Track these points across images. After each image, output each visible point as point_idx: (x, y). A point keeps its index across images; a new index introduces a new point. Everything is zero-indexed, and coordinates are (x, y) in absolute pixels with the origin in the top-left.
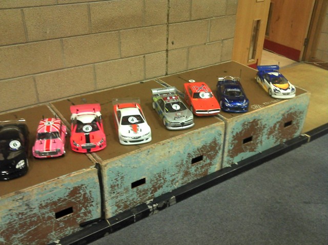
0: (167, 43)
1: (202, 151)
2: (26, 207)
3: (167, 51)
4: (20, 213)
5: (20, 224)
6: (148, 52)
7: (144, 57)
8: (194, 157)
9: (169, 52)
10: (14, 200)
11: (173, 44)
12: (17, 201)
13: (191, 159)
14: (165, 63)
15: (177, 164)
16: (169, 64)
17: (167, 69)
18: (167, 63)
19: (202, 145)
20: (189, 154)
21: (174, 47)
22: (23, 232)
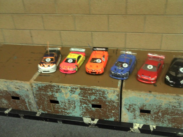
2: (178, 105)
4: (174, 106)
5: (171, 111)
10: (174, 98)
12: (176, 99)
22: (171, 116)
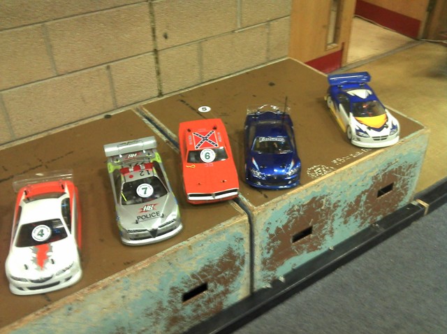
0: (154, 36)
1: (203, 276)
3: (156, 51)
6: (115, 59)
7: (108, 68)
8: (186, 290)
9: (160, 53)
11: (166, 37)
13: (180, 295)
14: (154, 74)
15: (148, 312)
16: (162, 75)
17: (160, 85)
18: (158, 73)
19: (203, 266)
20: (172, 288)
21: (168, 42)
